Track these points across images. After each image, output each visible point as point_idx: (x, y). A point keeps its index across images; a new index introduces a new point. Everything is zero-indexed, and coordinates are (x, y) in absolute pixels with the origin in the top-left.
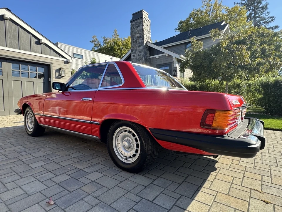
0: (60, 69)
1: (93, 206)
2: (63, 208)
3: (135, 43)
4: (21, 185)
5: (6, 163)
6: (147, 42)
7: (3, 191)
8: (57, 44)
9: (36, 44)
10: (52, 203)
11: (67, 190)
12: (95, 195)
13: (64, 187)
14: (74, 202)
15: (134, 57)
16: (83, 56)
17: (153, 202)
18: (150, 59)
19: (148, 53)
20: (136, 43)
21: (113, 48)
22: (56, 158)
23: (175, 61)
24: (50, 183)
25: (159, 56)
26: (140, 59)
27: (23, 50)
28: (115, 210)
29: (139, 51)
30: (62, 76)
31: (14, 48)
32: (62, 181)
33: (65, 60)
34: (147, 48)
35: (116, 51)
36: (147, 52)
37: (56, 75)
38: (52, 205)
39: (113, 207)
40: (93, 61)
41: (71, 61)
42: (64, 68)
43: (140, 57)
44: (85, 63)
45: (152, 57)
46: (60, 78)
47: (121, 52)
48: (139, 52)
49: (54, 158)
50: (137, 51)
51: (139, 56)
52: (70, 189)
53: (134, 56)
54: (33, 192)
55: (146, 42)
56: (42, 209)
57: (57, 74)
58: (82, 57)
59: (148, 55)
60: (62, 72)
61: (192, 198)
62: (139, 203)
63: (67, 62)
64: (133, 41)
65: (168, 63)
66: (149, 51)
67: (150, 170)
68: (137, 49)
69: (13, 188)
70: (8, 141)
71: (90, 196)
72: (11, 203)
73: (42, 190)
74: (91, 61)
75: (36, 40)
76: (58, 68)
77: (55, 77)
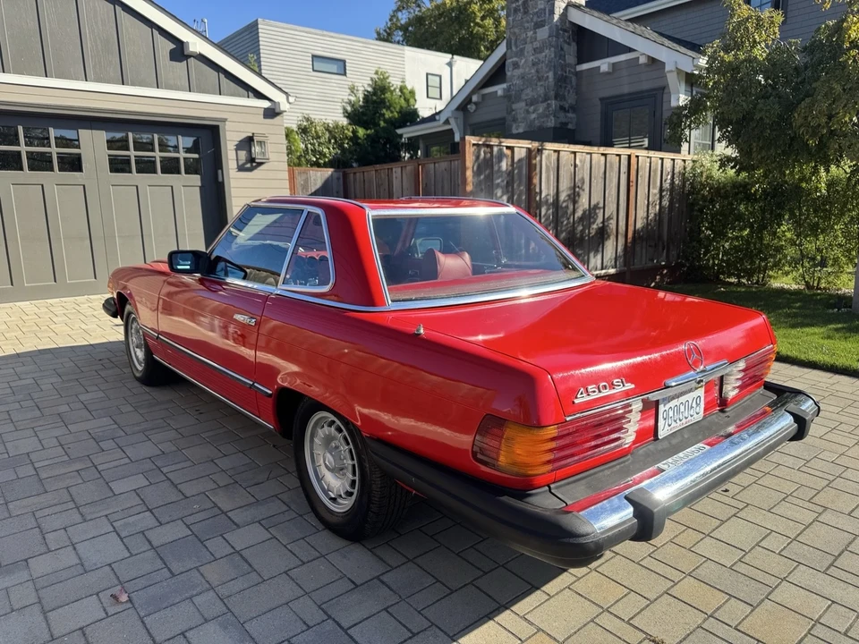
0: (250, 140)
1: (205, 620)
2: (142, 614)
3: (519, 16)
4: (76, 541)
5: (63, 471)
6: (570, 5)
7: (39, 553)
8: (257, 24)
9: (171, 60)
10: (124, 598)
11: (169, 569)
12: (223, 591)
13: (165, 559)
14: (171, 603)
15: (518, 72)
16: (344, 62)
17: (349, 631)
18: (578, 74)
19: (571, 51)
20: (526, 13)
21: (466, 10)
22: (179, 466)
23: (673, 81)
24: (138, 545)
25: (614, 64)
26: (540, 79)
27: (133, 84)
28: (248, 638)
29: (536, 44)
30: (257, 161)
31: (108, 82)
32: (167, 541)
33: (266, 104)
34: (565, 31)
35: (477, 24)
36: (566, 47)
37: (237, 160)
38: (122, 603)
39: (247, 628)
40: (379, 83)
41: (284, 106)
42: (263, 135)
43: (537, 71)
44: (353, 90)
45: (585, 66)
46: (250, 170)
47: (496, 27)
48: (535, 50)
49: (174, 468)
50: (529, 48)
51: (533, 65)
52: (176, 567)
53: (516, 65)
54: (95, 564)
55: (564, 5)
56: (102, 610)
57: (243, 154)
58: (341, 67)
59: (571, 59)
60: (256, 149)
61: (454, 638)
62: (314, 628)
63: (272, 113)
64: (514, 5)
65: (647, 91)
66: (574, 44)
67: (401, 535)
68: (528, 39)
69: (58, 547)
70: (82, 397)
71: (211, 593)
72: (46, 585)
73: (115, 560)
74: (370, 83)
75: (172, 46)
76: (244, 136)
77: (236, 166)
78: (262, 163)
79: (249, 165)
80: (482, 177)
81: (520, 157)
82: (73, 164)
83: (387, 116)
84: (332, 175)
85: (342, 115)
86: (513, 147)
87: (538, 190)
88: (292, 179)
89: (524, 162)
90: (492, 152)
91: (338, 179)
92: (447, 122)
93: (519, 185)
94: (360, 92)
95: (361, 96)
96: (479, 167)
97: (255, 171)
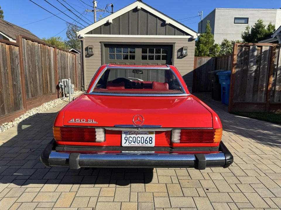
0: (182, 49)
9: (161, 26)
16: (248, 18)
30: (184, 55)
33: (189, 37)
37: (177, 55)
40: (258, 25)
41: (195, 37)
42: (187, 47)
44: (247, 28)
57: (179, 53)
58: (246, 20)
60: (184, 52)
63: (191, 40)
74: (255, 25)
75: (162, 22)
76: (181, 47)
77: (177, 57)
78: (186, 56)
79: (181, 57)
80: (243, 58)
81: (266, 50)
82: (133, 57)
83: (259, 37)
84: (211, 59)
85: (241, 38)
86: (262, 46)
87: (276, 63)
88: (195, 60)
89: (268, 52)
90: (249, 49)
91: (213, 60)
92: (276, 37)
93: (264, 62)
94: (251, 29)
95: (250, 30)
96: (241, 54)
97: (183, 58)
